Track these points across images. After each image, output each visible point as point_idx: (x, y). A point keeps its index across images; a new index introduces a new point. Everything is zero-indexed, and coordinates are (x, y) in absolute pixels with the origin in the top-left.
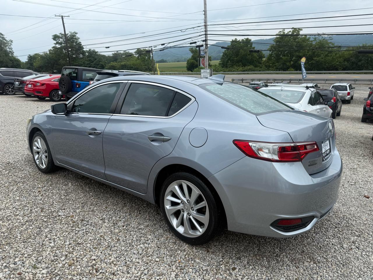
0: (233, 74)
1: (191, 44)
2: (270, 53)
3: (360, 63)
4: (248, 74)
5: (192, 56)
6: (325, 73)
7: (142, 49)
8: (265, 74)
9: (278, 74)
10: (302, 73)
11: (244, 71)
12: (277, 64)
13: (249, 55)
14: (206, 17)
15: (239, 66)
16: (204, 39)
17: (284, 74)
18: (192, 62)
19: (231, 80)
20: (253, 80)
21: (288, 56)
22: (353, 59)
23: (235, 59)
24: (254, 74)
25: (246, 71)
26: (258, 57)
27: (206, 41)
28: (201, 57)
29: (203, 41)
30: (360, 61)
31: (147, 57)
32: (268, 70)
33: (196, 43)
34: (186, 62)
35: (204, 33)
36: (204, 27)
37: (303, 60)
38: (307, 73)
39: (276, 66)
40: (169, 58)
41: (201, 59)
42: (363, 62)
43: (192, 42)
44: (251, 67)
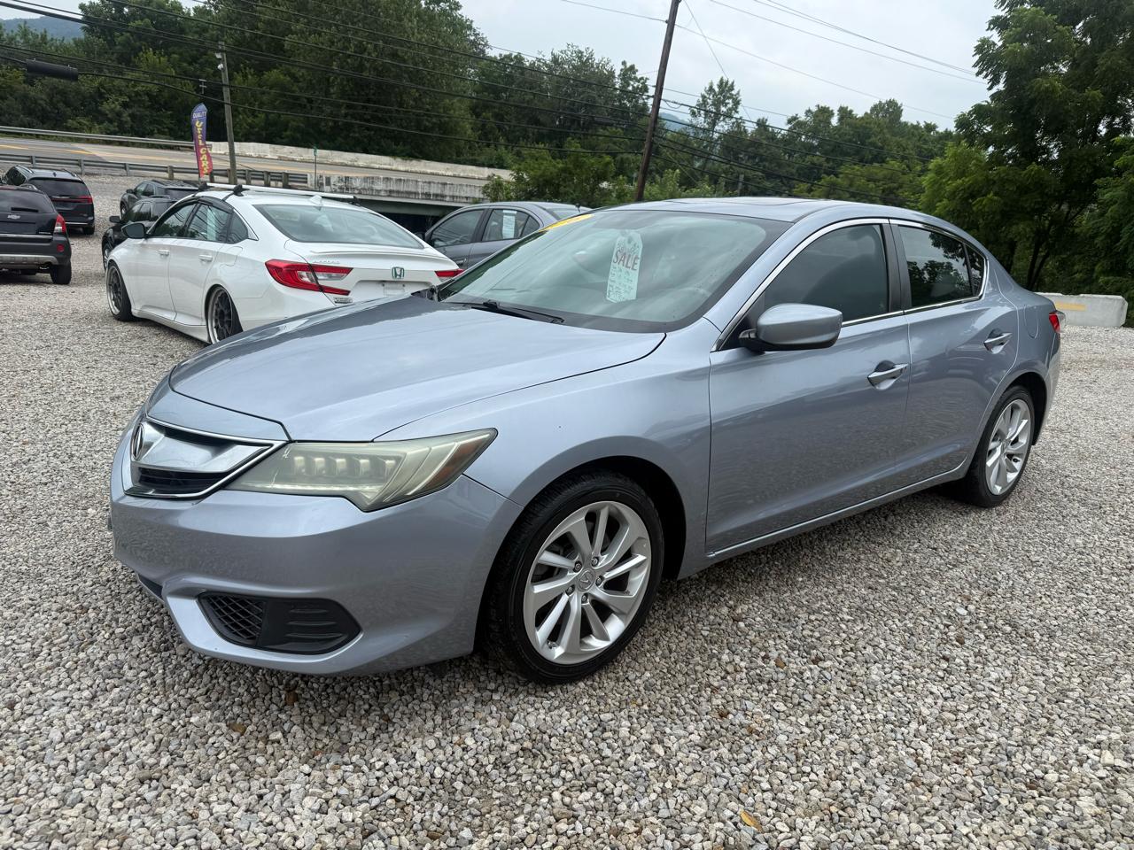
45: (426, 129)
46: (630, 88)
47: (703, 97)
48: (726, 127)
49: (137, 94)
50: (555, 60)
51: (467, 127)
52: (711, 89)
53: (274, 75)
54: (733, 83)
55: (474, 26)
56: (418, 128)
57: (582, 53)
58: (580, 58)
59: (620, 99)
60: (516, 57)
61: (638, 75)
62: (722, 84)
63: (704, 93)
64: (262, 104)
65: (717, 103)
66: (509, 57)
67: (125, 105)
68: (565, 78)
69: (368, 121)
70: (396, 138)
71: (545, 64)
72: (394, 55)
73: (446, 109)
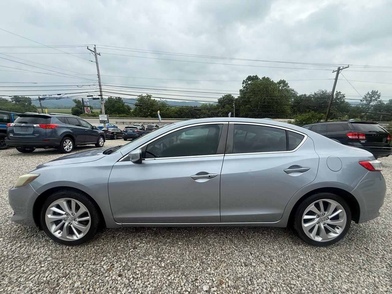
0: (113, 119)
1: (88, 96)
2: (136, 107)
3: (182, 115)
4: (123, 119)
5: (76, 105)
6: (167, 119)
7: (20, 96)
8: (134, 119)
9: (142, 119)
10: (159, 119)
11: (121, 117)
12: (140, 114)
13: (121, 107)
14: (99, 79)
15: (116, 114)
16: (100, 94)
17: (146, 119)
18: (76, 110)
19: (115, 123)
20: (135, 123)
21: (146, 109)
22: (179, 113)
23: (112, 109)
24: (127, 119)
25: (122, 117)
26: (127, 109)
27: (101, 95)
28: (84, 106)
29: (99, 95)
30: (182, 113)
31: (26, 104)
32: (136, 117)
33: (92, 96)
34: (71, 110)
35: (99, 90)
36: (99, 86)
37: (159, 112)
38: (162, 119)
39: (140, 115)
40: (49, 106)
41: (85, 108)
42: (183, 114)
43: (89, 95)
44: (125, 115)
45: (279, 112)
46: (339, 97)
47: (365, 96)
48: (375, 103)
49: (224, 112)
50: (315, 94)
51: (289, 111)
52: (368, 94)
53: (248, 106)
54: (377, 91)
55: (294, 90)
56: (276, 112)
57: (323, 91)
58: (323, 92)
59: (335, 100)
60: (304, 95)
61: (341, 94)
62: (373, 92)
63: (365, 95)
64: (245, 111)
65: (371, 97)
66: (302, 95)
67: (222, 114)
68: (318, 98)
69: (266, 112)
70: (271, 115)
71: (312, 95)
72: (272, 99)
73: (283, 108)
